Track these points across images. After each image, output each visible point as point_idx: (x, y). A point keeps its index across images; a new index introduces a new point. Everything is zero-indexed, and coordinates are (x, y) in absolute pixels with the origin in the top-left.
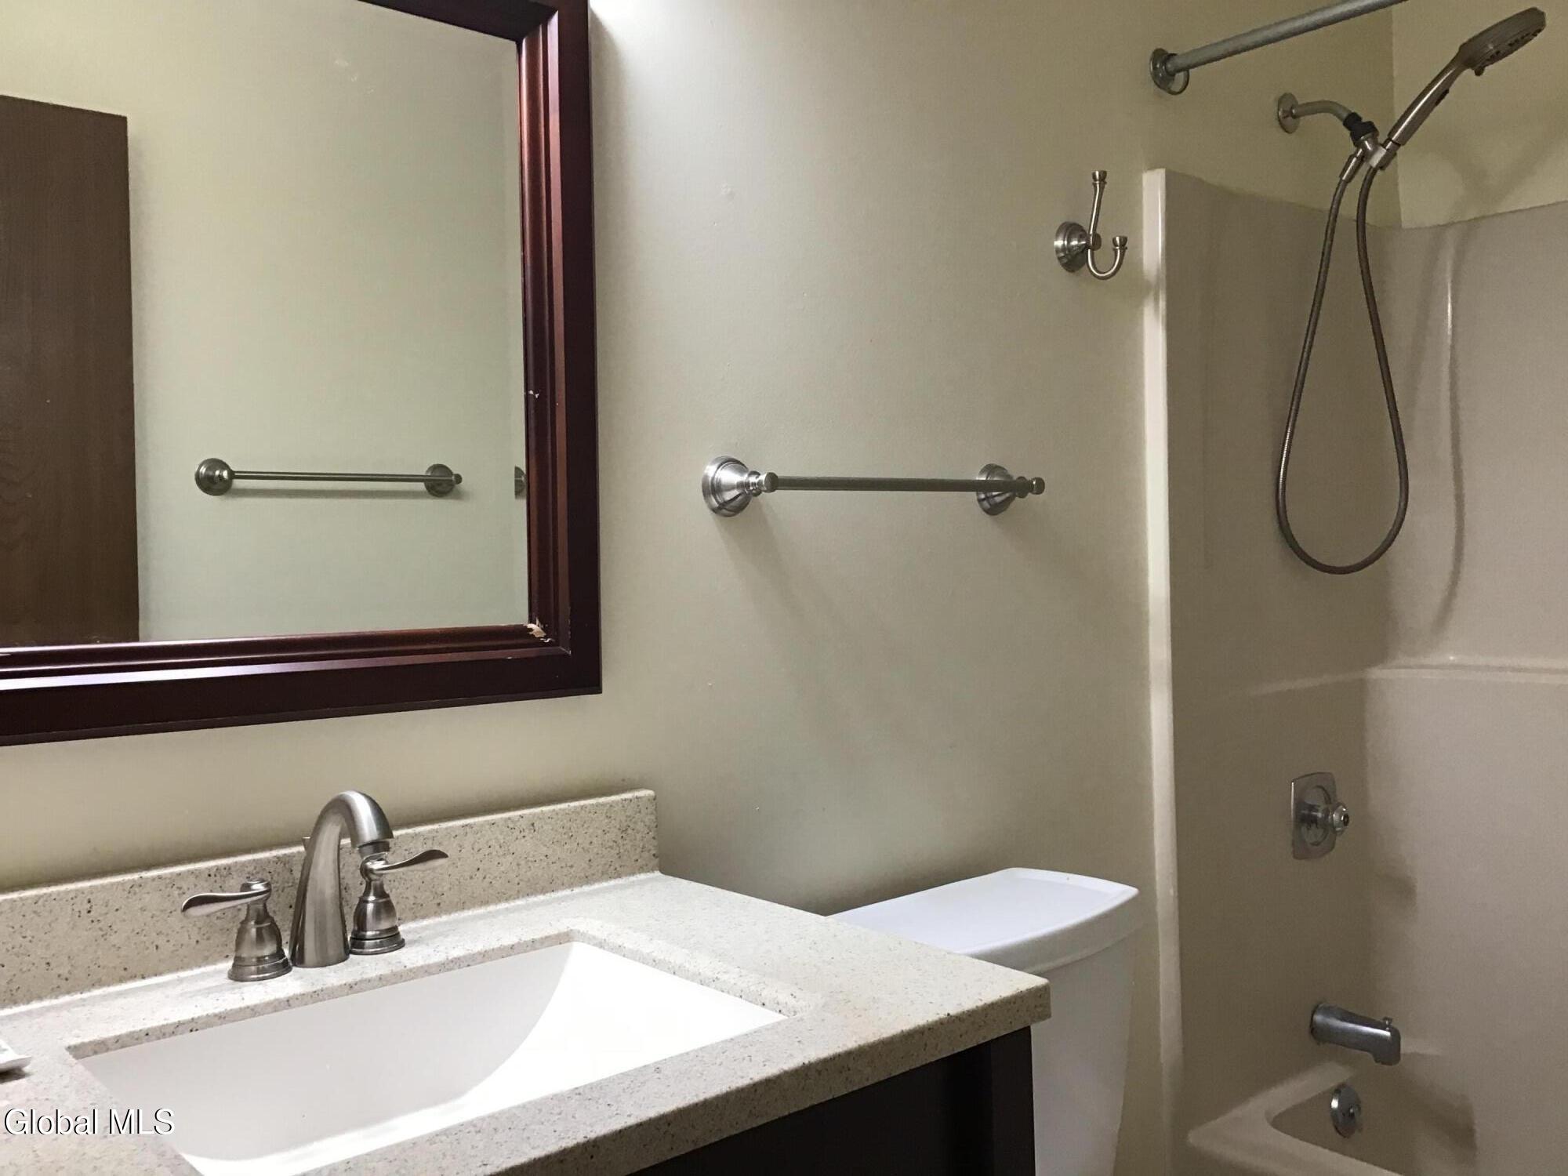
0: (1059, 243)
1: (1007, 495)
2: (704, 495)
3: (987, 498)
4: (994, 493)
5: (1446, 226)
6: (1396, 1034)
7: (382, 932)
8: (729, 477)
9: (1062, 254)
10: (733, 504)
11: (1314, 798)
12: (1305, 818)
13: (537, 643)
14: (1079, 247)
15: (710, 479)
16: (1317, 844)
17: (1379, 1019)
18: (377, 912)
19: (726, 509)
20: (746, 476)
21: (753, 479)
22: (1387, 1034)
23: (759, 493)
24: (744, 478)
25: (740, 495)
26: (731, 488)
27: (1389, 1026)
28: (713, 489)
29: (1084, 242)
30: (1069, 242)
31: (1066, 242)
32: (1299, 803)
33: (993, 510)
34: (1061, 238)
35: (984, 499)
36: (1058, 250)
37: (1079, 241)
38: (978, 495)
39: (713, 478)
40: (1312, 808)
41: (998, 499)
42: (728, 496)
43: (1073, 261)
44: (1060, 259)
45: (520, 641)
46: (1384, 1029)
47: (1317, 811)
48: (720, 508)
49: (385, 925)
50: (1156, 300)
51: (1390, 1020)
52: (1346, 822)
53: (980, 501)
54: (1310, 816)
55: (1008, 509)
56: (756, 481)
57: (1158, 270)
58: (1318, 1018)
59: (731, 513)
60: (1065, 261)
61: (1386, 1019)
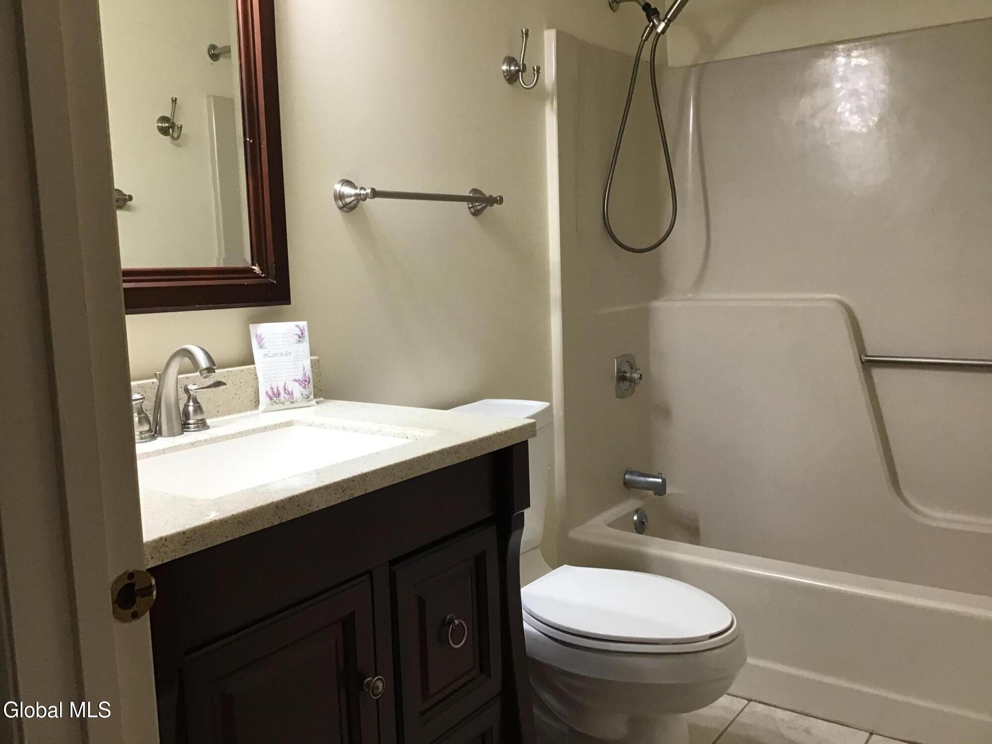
0: (505, 68)
1: (484, 205)
2: (335, 200)
3: (473, 207)
4: (477, 204)
5: (692, 66)
6: (664, 480)
7: (198, 420)
8: (347, 190)
9: (506, 74)
10: (350, 205)
11: (626, 367)
12: (622, 378)
13: (258, 277)
14: (515, 70)
15: (338, 192)
16: (627, 390)
17: (657, 474)
18: (195, 411)
19: (347, 208)
20: (359, 190)
21: (363, 192)
22: (660, 480)
23: (365, 200)
24: (358, 191)
25: (354, 200)
26: (350, 196)
27: (661, 477)
28: (340, 197)
29: (517, 68)
30: (510, 67)
31: (508, 68)
32: (619, 370)
33: (476, 213)
34: (506, 64)
35: (471, 208)
36: (504, 72)
37: (515, 67)
38: (468, 204)
39: (340, 192)
40: (625, 372)
41: (479, 208)
42: (348, 200)
43: (511, 78)
44: (505, 76)
45: (250, 275)
46: (659, 478)
47: (627, 373)
48: (343, 207)
49: (199, 417)
50: (552, 101)
51: (661, 474)
52: (640, 378)
53: (469, 208)
54: (623, 376)
55: (483, 213)
56: (365, 192)
57: (553, 85)
58: (627, 477)
59: (349, 210)
60: (508, 78)
61: (659, 474)
